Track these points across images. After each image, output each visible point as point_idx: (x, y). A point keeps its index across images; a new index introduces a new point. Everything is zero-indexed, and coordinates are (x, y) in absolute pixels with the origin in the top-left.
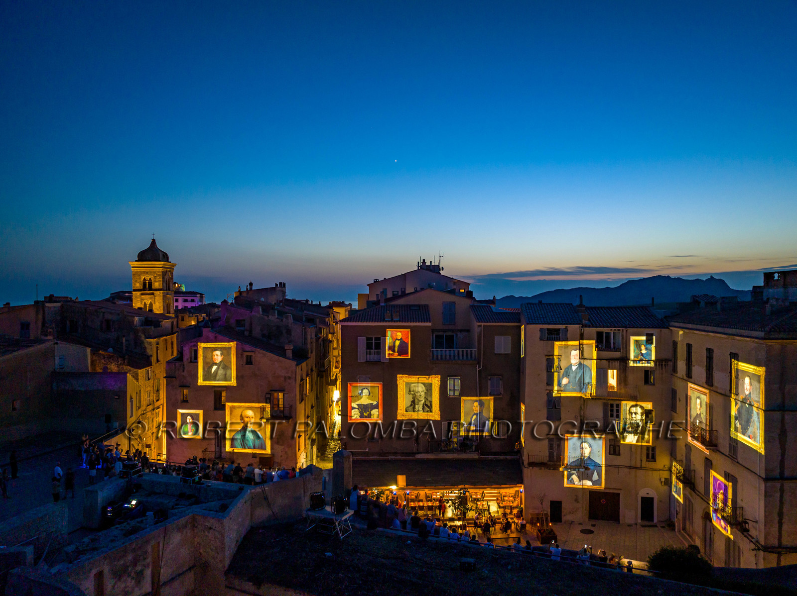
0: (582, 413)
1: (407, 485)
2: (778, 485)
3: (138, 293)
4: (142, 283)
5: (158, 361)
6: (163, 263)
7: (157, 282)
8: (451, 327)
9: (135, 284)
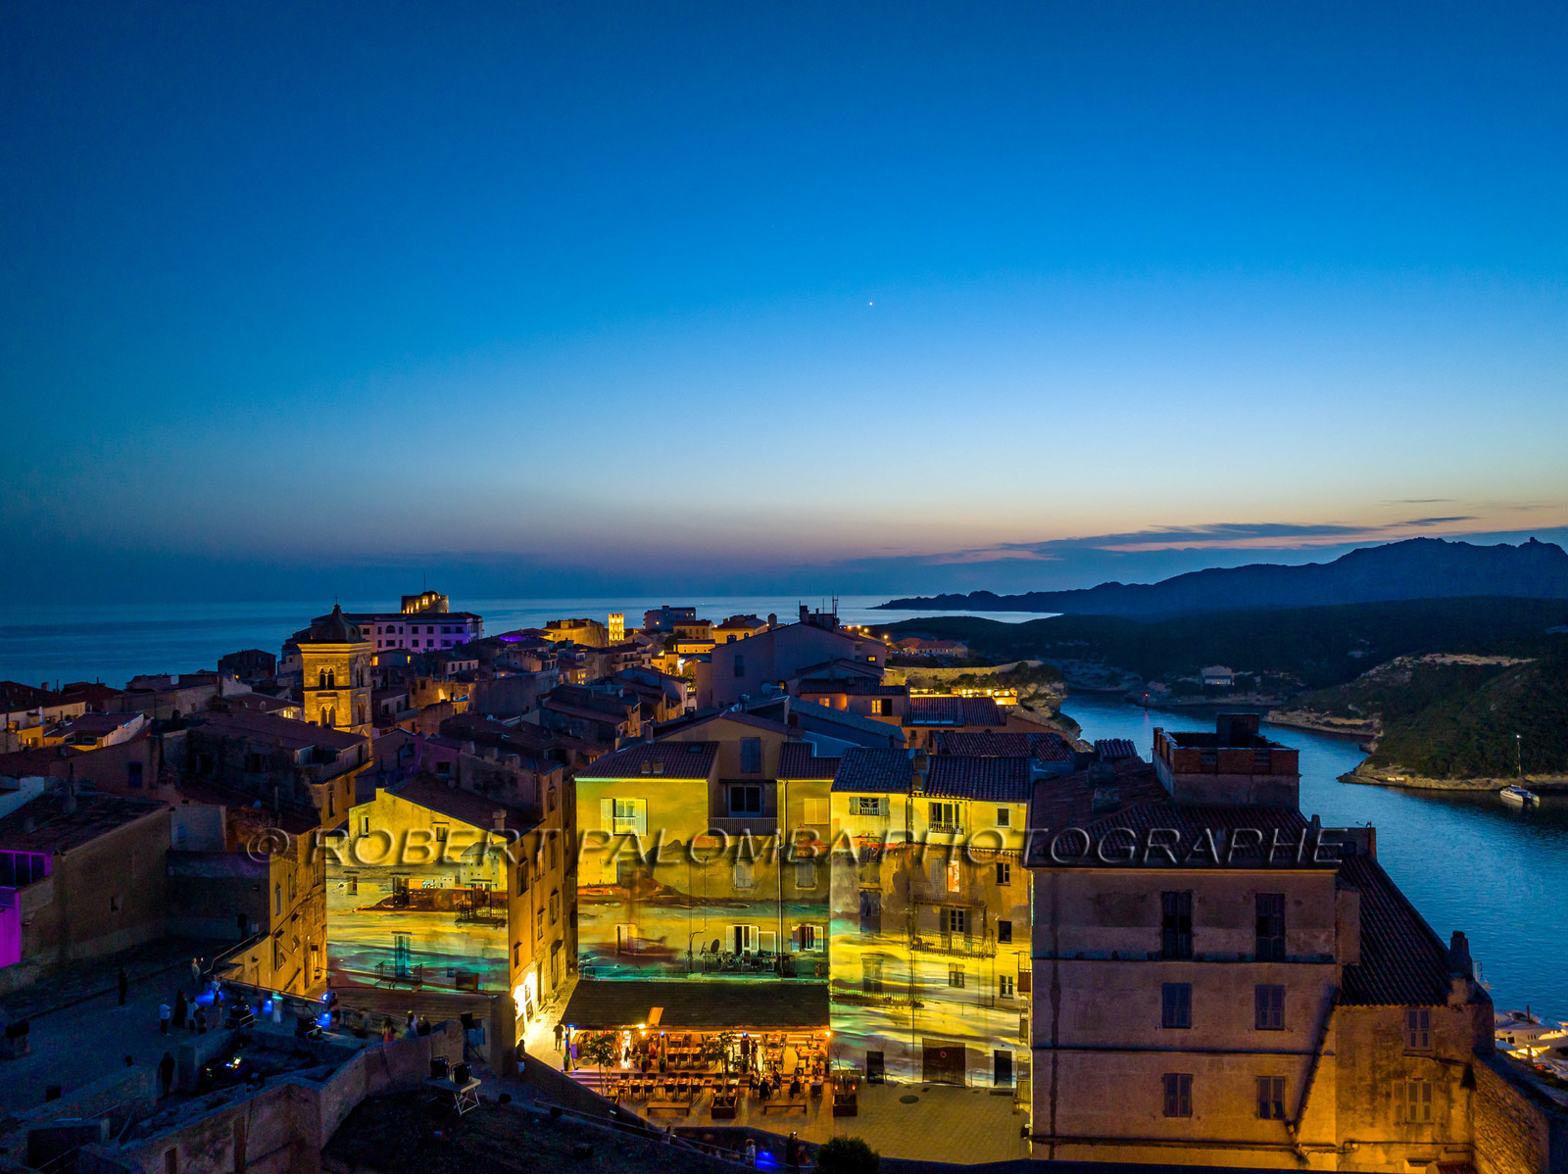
0: (911, 924)
1: (660, 1023)
2: (1050, 1055)
3: (313, 694)
4: (318, 677)
5: (332, 814)
6: (349, 645)
7: (341, 675)
8: (753, 776)
9: (307, 680)
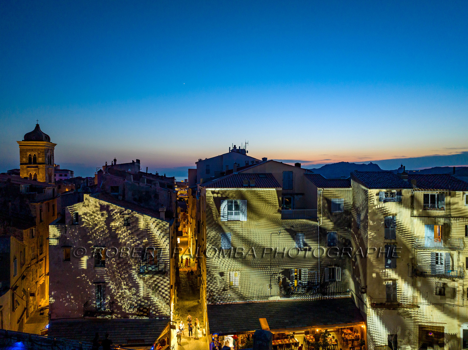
1: (270, 328)
3: (25, 166)
4: (28, 158)
5: (41, 221)
6: (45, 142)
7: (40, 157)
8: (289, 191)
